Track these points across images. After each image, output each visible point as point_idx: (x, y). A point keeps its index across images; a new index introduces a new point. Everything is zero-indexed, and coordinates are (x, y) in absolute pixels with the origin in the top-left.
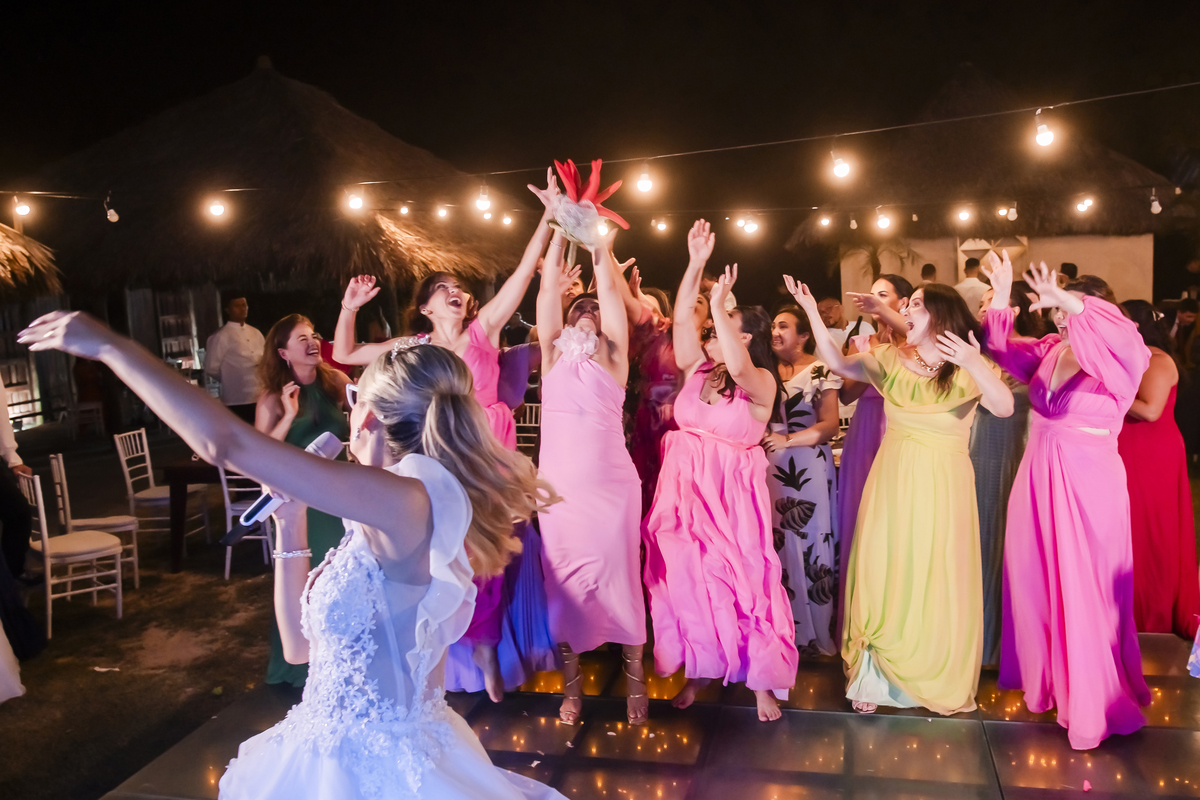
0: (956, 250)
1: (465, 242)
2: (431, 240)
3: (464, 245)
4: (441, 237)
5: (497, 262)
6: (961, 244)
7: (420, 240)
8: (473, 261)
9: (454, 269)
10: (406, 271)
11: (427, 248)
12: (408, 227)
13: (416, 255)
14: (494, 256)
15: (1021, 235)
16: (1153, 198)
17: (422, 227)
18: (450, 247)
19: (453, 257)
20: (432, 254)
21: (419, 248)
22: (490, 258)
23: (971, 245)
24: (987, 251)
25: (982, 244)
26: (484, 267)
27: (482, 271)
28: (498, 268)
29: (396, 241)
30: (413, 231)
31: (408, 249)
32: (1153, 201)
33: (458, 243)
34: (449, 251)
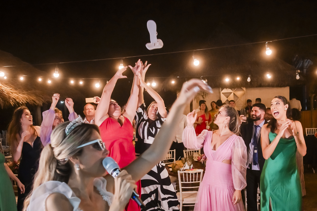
0: (220, 93)
1: (29, 90)
2: (16, 89)
3: (29, 91)
4: (20, 88)
5: (42, 98)
6: (222, 90)
7: (11, 90)
8: (33, 98)
9: (26, 101)
10: (8, 102)
11: (15, 93)
12: (6, 84)
13: (11, 95)
14: (41, 96)
15: (243, 87)
16: (297, 74)
17: (12, 84)
18: (24, 92)
19: (25, 96)
20: (17, 95)
21: (12, 93)
22: (40, 97)
23: (225, 91)
24: (231, 93)
25: (229, 91)
26: (38, 100)
27: (37, 102)
28: (43, 101)
29: (2, 90)
30: (8, 86)
31: (8, 93)
32: (297, 75)
33: (27, 91)
34: (24, 94)
